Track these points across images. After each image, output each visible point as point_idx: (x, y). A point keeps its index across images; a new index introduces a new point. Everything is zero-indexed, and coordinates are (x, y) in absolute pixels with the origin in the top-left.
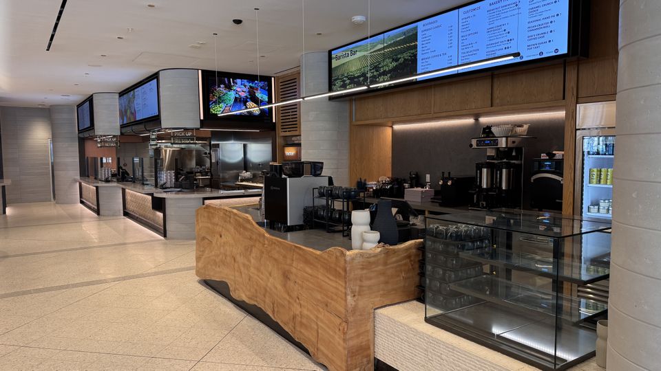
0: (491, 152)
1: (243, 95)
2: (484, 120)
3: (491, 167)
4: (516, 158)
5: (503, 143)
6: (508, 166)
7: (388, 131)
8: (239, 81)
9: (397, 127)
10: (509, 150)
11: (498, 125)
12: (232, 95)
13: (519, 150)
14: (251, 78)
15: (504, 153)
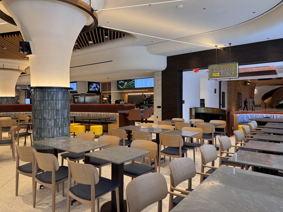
0: (145, 99)
1: (95, 87)
2: (144, 94)
3: (146, 101)
4: (149, 99)
5: (147, 97)
6: (148, 100)
7: (127, 95)
8: (94, 84)
9: (128, 94)
10: (148, 98)
11: (146, 94)
12: (93, 87)
13: (149, 98)
14: (96, 83)
15: (147, 99)
